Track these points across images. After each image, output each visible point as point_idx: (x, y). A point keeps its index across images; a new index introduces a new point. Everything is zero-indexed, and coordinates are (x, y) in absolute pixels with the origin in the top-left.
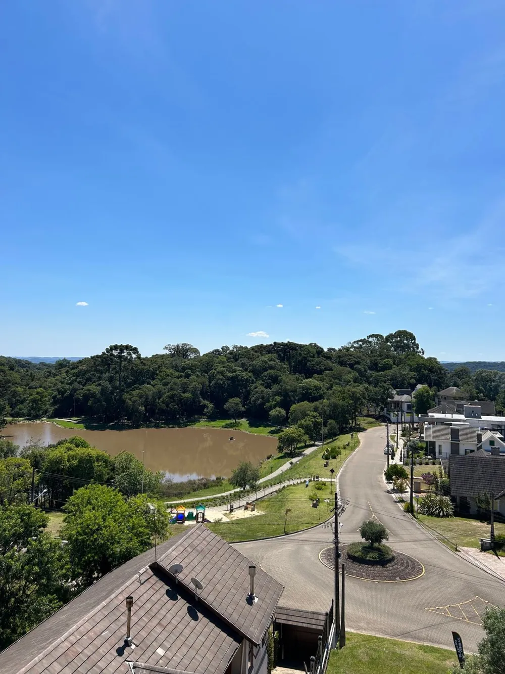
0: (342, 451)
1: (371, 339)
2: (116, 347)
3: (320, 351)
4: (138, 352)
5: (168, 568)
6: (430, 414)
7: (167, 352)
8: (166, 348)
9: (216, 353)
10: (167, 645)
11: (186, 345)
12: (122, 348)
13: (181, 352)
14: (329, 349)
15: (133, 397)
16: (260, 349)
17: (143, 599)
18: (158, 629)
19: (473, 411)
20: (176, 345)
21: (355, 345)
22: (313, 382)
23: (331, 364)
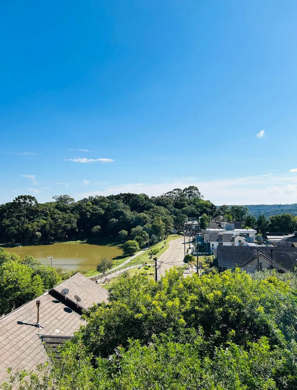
0: (160, 251)
1: (175, 191)
2: (21, 197)
3: (146, 198)
4: (35, 200)
5: (60, 292)
6: (207, 229)
7: (54, 200)
8: (53, 198)
9: (85, 200)
10: (61, 328)
11: (66, 196)
12: (25, 198)
13: (63, 200)
14: (152, 197)
15: (33, 226)
16: (111, 198)
17: (46, 307)
18: (56, 321)
19: (230, 227)
20: (59, 195)
21: (167, 195)
22: (142, 214)
23: (153, 205)
